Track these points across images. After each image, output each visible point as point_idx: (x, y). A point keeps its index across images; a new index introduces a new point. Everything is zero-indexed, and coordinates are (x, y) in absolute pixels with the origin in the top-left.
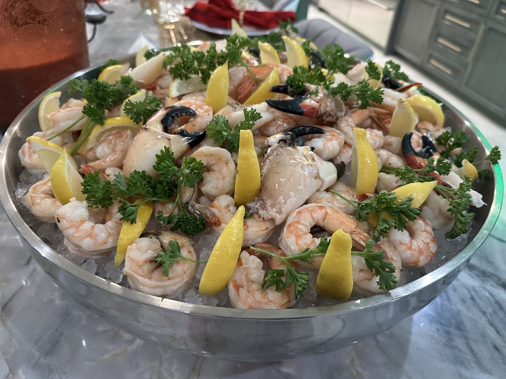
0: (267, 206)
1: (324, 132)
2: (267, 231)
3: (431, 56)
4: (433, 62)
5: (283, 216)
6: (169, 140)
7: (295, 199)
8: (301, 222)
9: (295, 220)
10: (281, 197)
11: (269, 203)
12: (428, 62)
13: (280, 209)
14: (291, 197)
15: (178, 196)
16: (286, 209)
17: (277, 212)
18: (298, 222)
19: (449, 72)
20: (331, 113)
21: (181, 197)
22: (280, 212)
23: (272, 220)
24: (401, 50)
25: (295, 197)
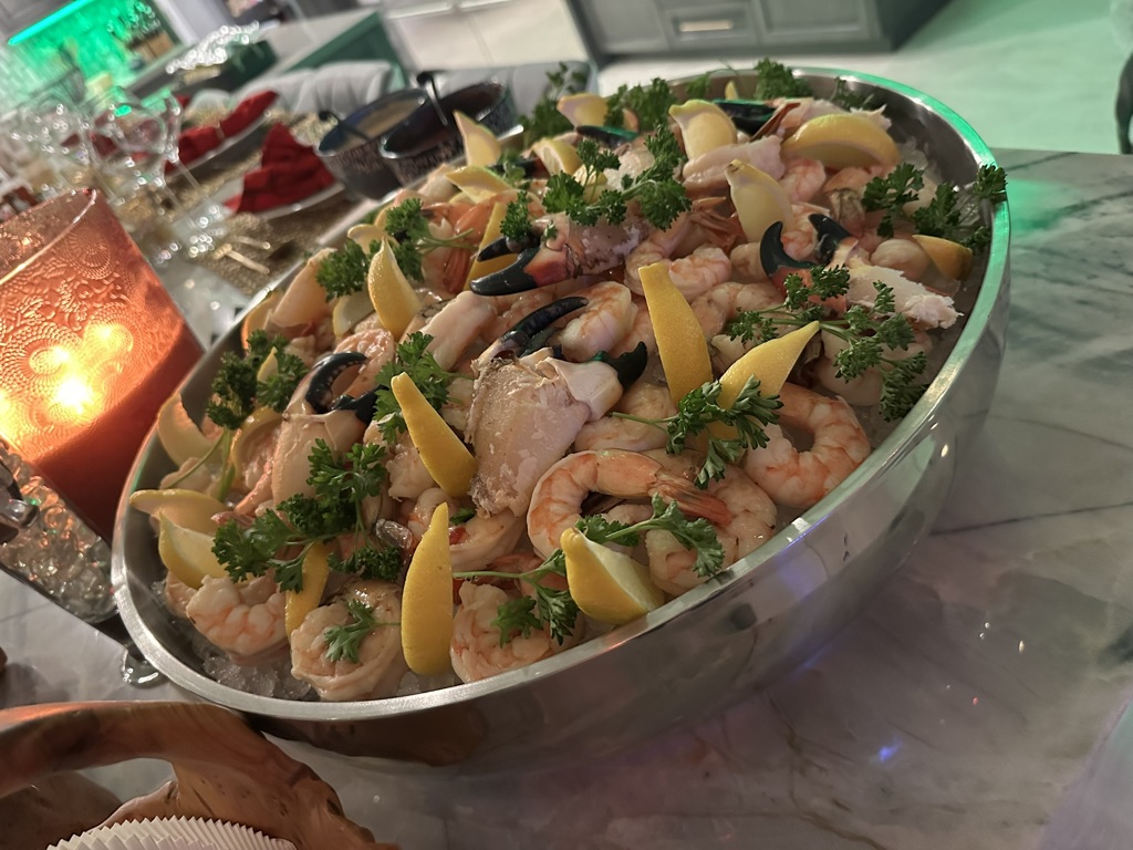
0: (489, 489)
1: (584, 302)
2: (502, 532)
3: (676, 22)
4: (687, 28)
5: (521, 497)
6: (323, 423)
7: (534, 459)
8: (554, 498)
9: (545, 496)
10: (504, 465)
11: (489, 482)
12: (678, 33)
13: (511, 487)
14: (522, 460)
15: (358, 516)
16: (521, 483)
17: (508, 494)
18: (550, 500)
19: (725, 25)
20: (598, 256)
21: (364, 518)
22: (512, 493)
23: (507, 510)
24: (616, 47)
25: (532, 455)
